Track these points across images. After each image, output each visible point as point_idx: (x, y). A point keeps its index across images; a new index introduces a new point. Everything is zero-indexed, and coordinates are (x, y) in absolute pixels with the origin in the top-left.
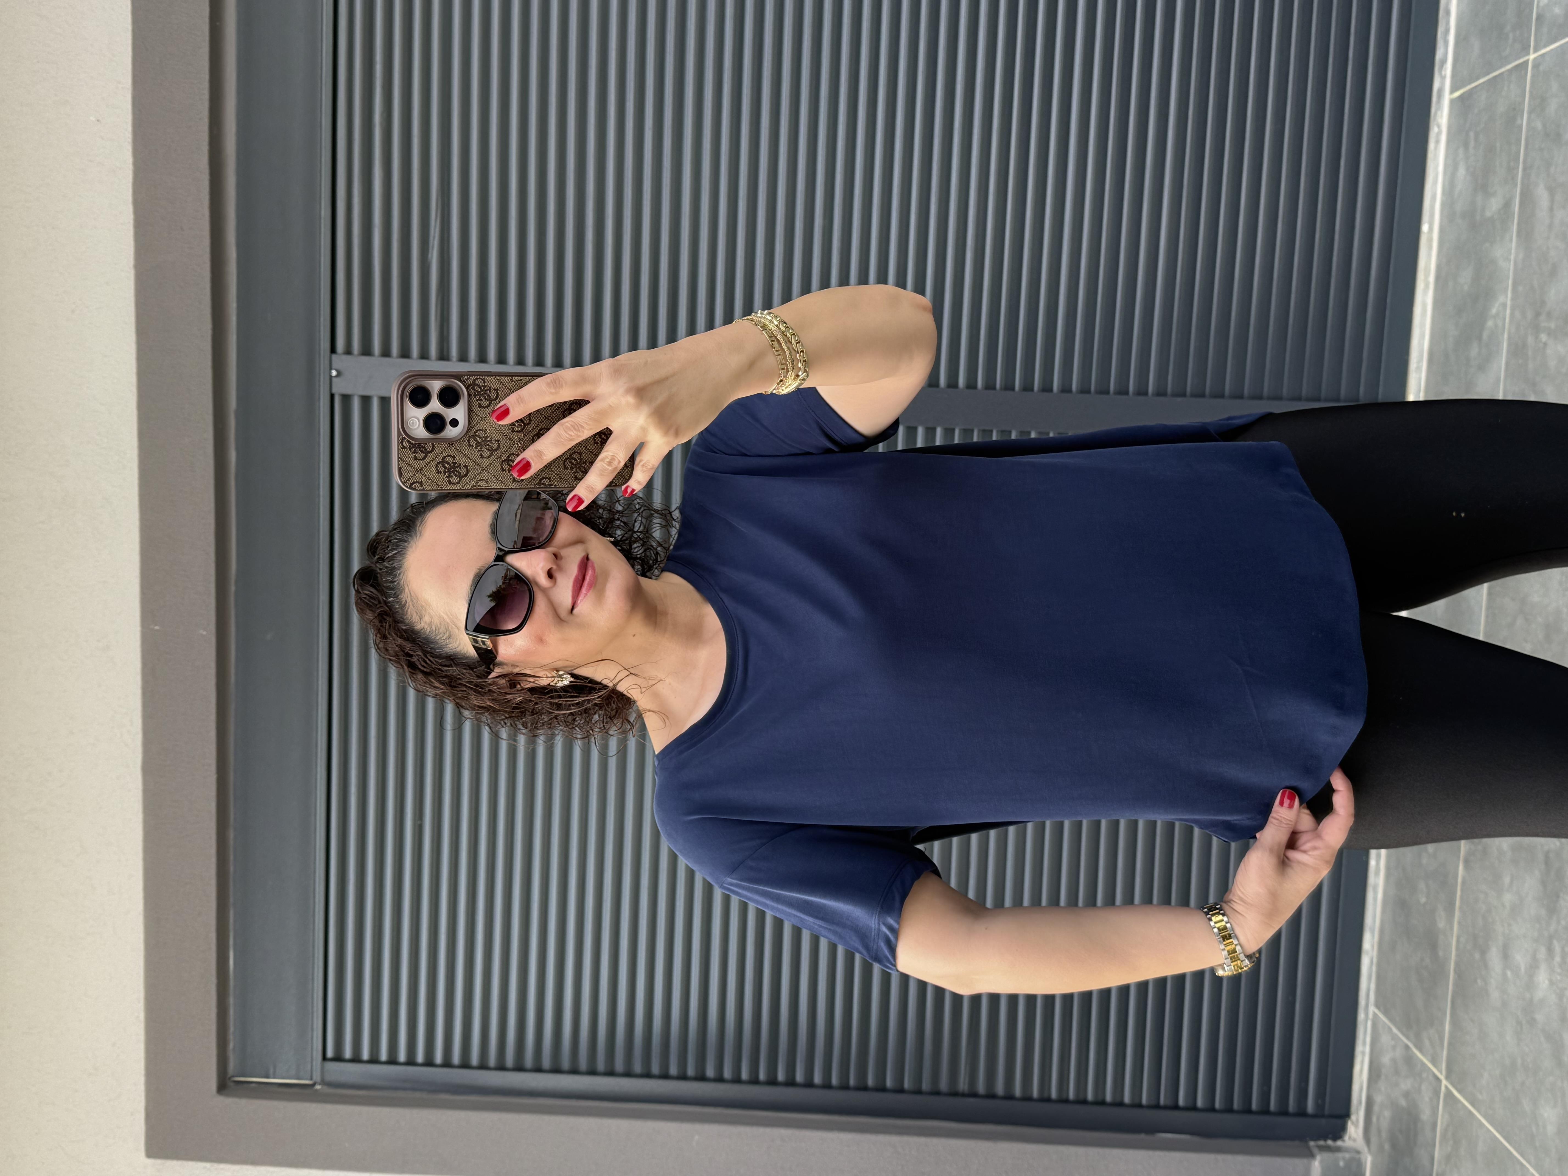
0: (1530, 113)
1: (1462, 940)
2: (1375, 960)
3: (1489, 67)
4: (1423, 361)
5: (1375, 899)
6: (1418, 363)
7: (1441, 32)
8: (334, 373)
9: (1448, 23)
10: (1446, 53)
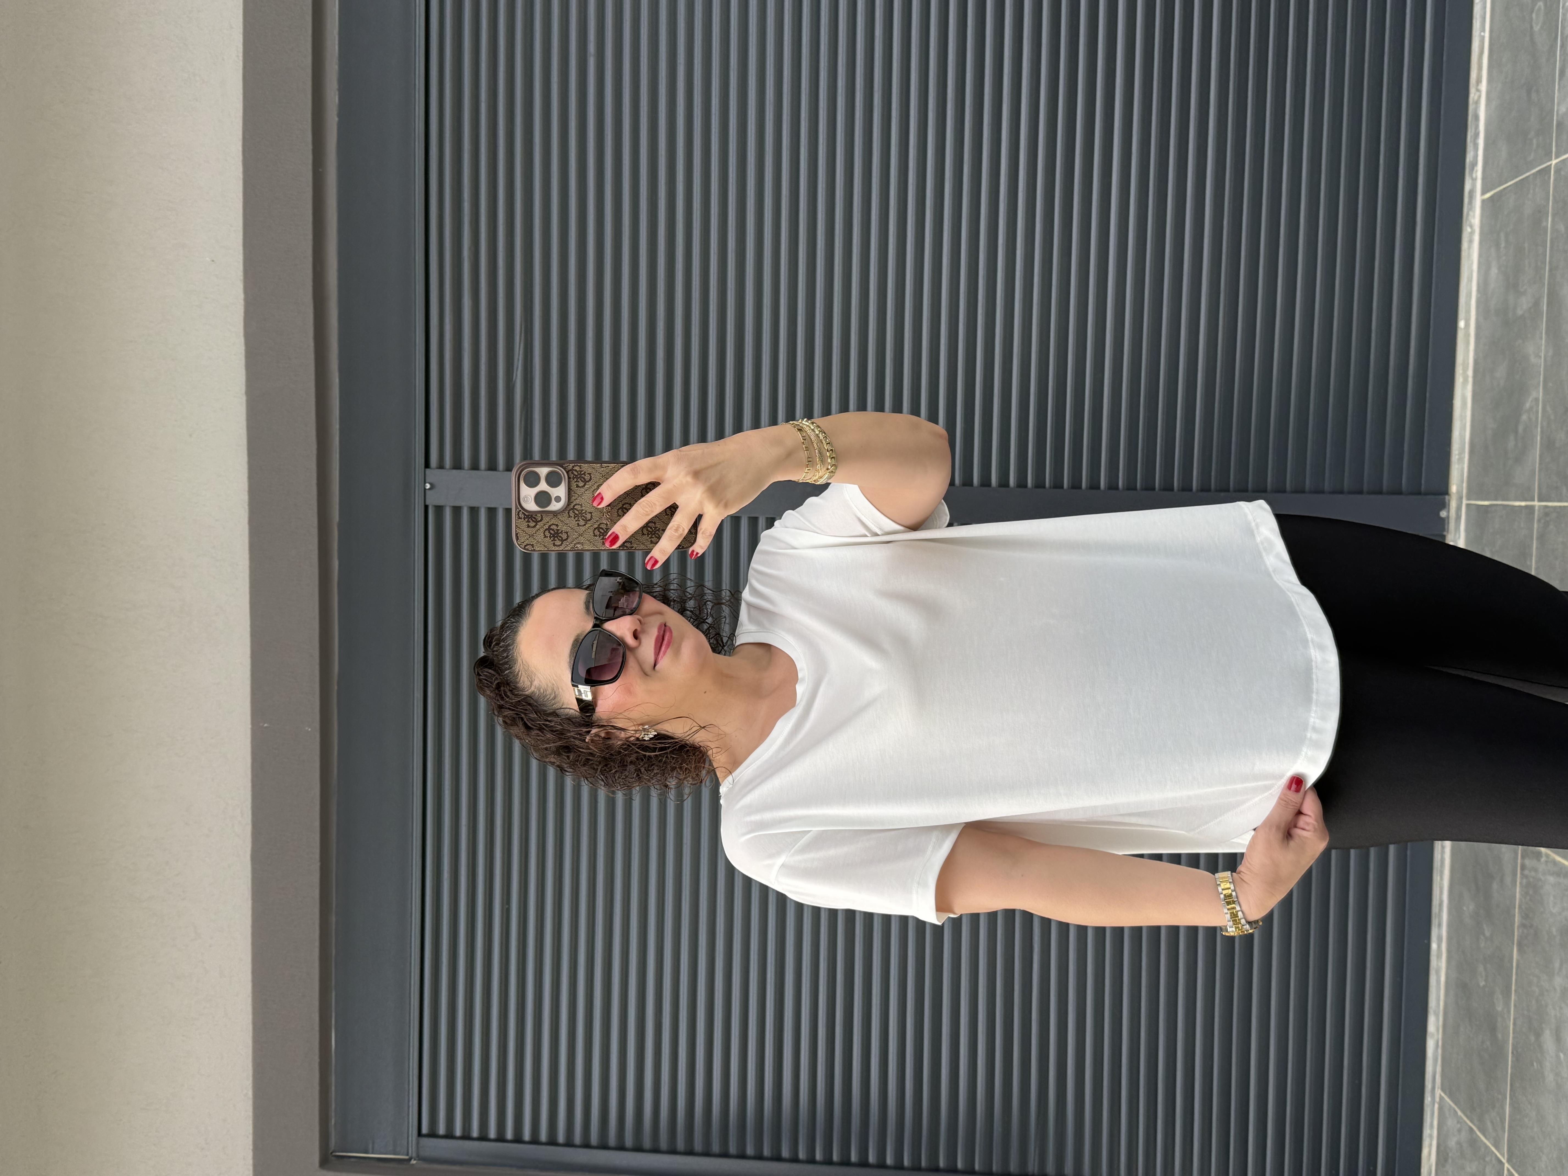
0: (1553, 216)
1: (1519, 1022)
2: (1440, 1043)
3: (1517, 170)
4: (1464, 452)
5: (1438, 982)
6: (1460, 454)
7: (1471, 137)
8: (428, 486)
9: (1477, 127)
10: (1476, 156)
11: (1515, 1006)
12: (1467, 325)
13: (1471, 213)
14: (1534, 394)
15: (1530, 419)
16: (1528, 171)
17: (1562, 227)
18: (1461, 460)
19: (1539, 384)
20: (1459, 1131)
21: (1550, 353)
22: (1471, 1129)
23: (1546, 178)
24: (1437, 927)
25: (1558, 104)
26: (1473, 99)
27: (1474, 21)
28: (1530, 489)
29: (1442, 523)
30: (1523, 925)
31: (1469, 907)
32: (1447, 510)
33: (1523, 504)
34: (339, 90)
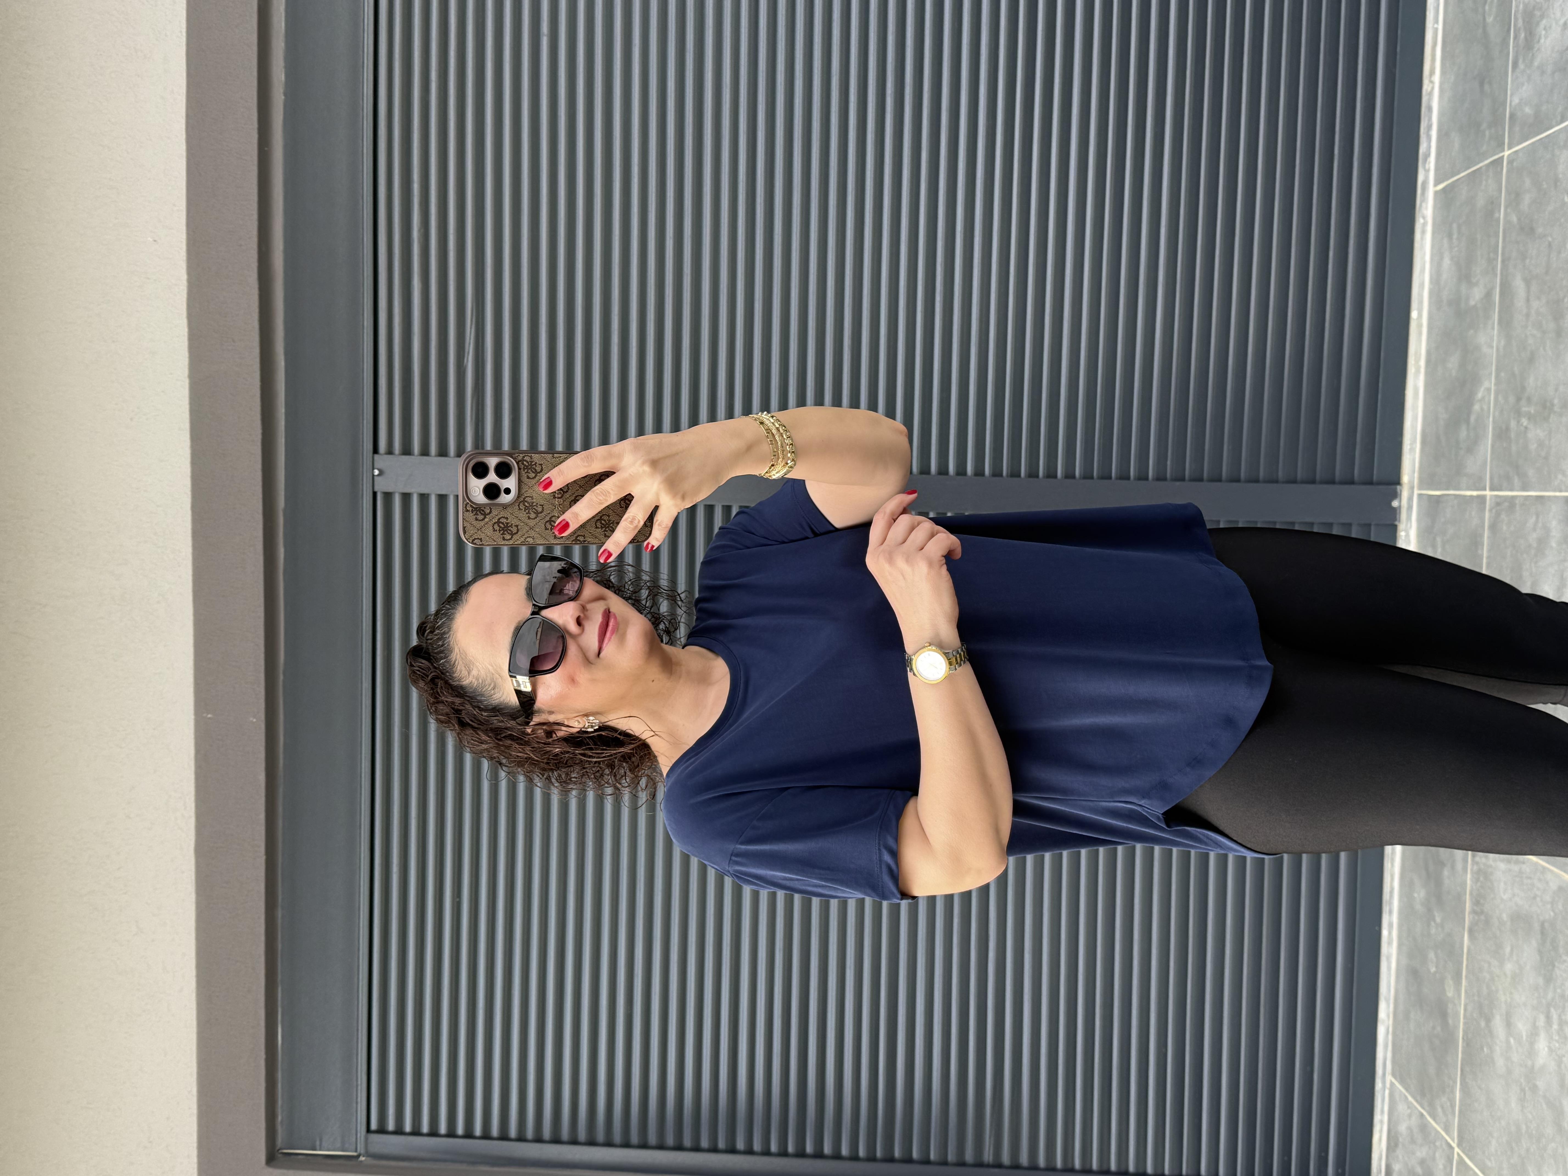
0: (1506, 208)
1: (1470, 1008)
2: (1391, 1030)
3: (1470, 162)
4: (1416, 442)
5: (1389, 968)
6: (1411, 444)
7: (1424, 129)
8: (376, 472)
9: (1430, 119)
10: (1429, 147)
11: (1466, 992)
12: (1420, 316)
13: (1424, 205)
14: (1486, 384)
15: (1482, 409)
16: (1479, 162)
17: (1514, 219)
18: (1412, 450)
19: (1491, 374)
20: (1410, 1116)
21: (1503, 343)
22: (1422, 1115)
23: (1499, 169)
24: (1387, 914)
25: (1512, 95)
26: (1427, 90)
27: (1428, 13)
28: (1481, 479)
29: (1394, 515)
30: (1474, 912)
31: (1420, 894)
32: (1398, 499)
33: (1475, 493)
34: (286, 67)
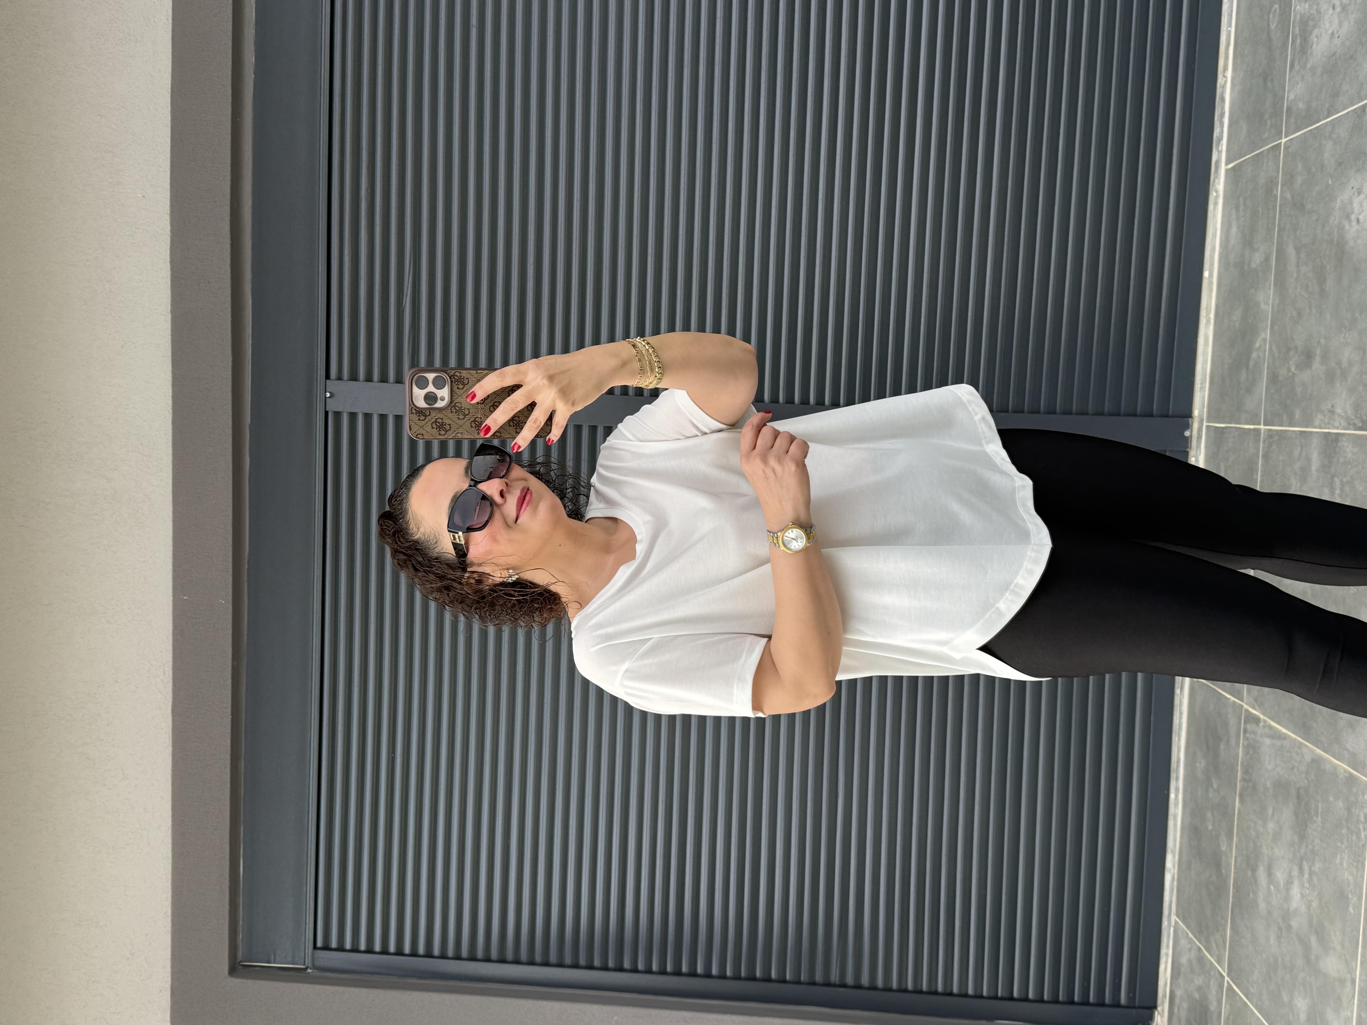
0: (1283, 185)
1: (1239, 860)
2: (1175, 876)
3: (1254, 146)
4: (1206, 383)
5: (1175, 826)
6: (1202, 384)
7: (1218, 118)
9: (1223, 108)
10: (1222, 132)
11: (1236, 846)
12: (1211, 275)
13: (1217, 180)
14: (1263, 335)
15: (1259, 357)
16: (1262, 147)
17: (1289, 196)
18: (1202, 388)
19: (1267, 326)
20: (1189, 949)
21: (1277, 302)
22: (1199, 948)
23: (1277, 154)
24: (1175, 780)
25: (1289, 92)
26: (1221, 83)
27: (1223, 18)
28: (1257, 415)
29: (1186, 442)
30: (1244, 780)
31: (1201, 764)
32: (1190, 430)
33: (1252, 427)
34: (256, 51)
